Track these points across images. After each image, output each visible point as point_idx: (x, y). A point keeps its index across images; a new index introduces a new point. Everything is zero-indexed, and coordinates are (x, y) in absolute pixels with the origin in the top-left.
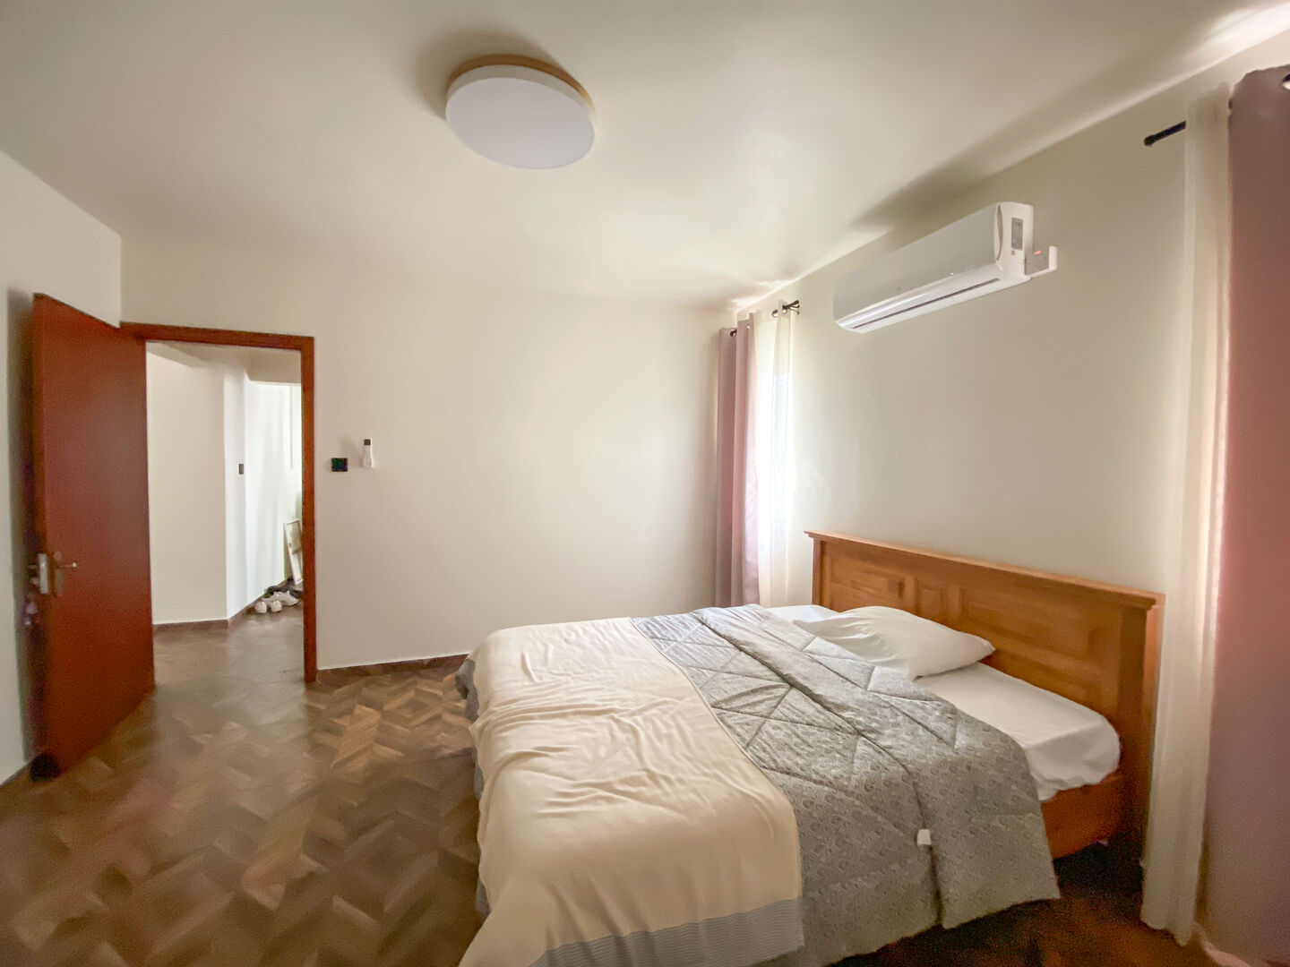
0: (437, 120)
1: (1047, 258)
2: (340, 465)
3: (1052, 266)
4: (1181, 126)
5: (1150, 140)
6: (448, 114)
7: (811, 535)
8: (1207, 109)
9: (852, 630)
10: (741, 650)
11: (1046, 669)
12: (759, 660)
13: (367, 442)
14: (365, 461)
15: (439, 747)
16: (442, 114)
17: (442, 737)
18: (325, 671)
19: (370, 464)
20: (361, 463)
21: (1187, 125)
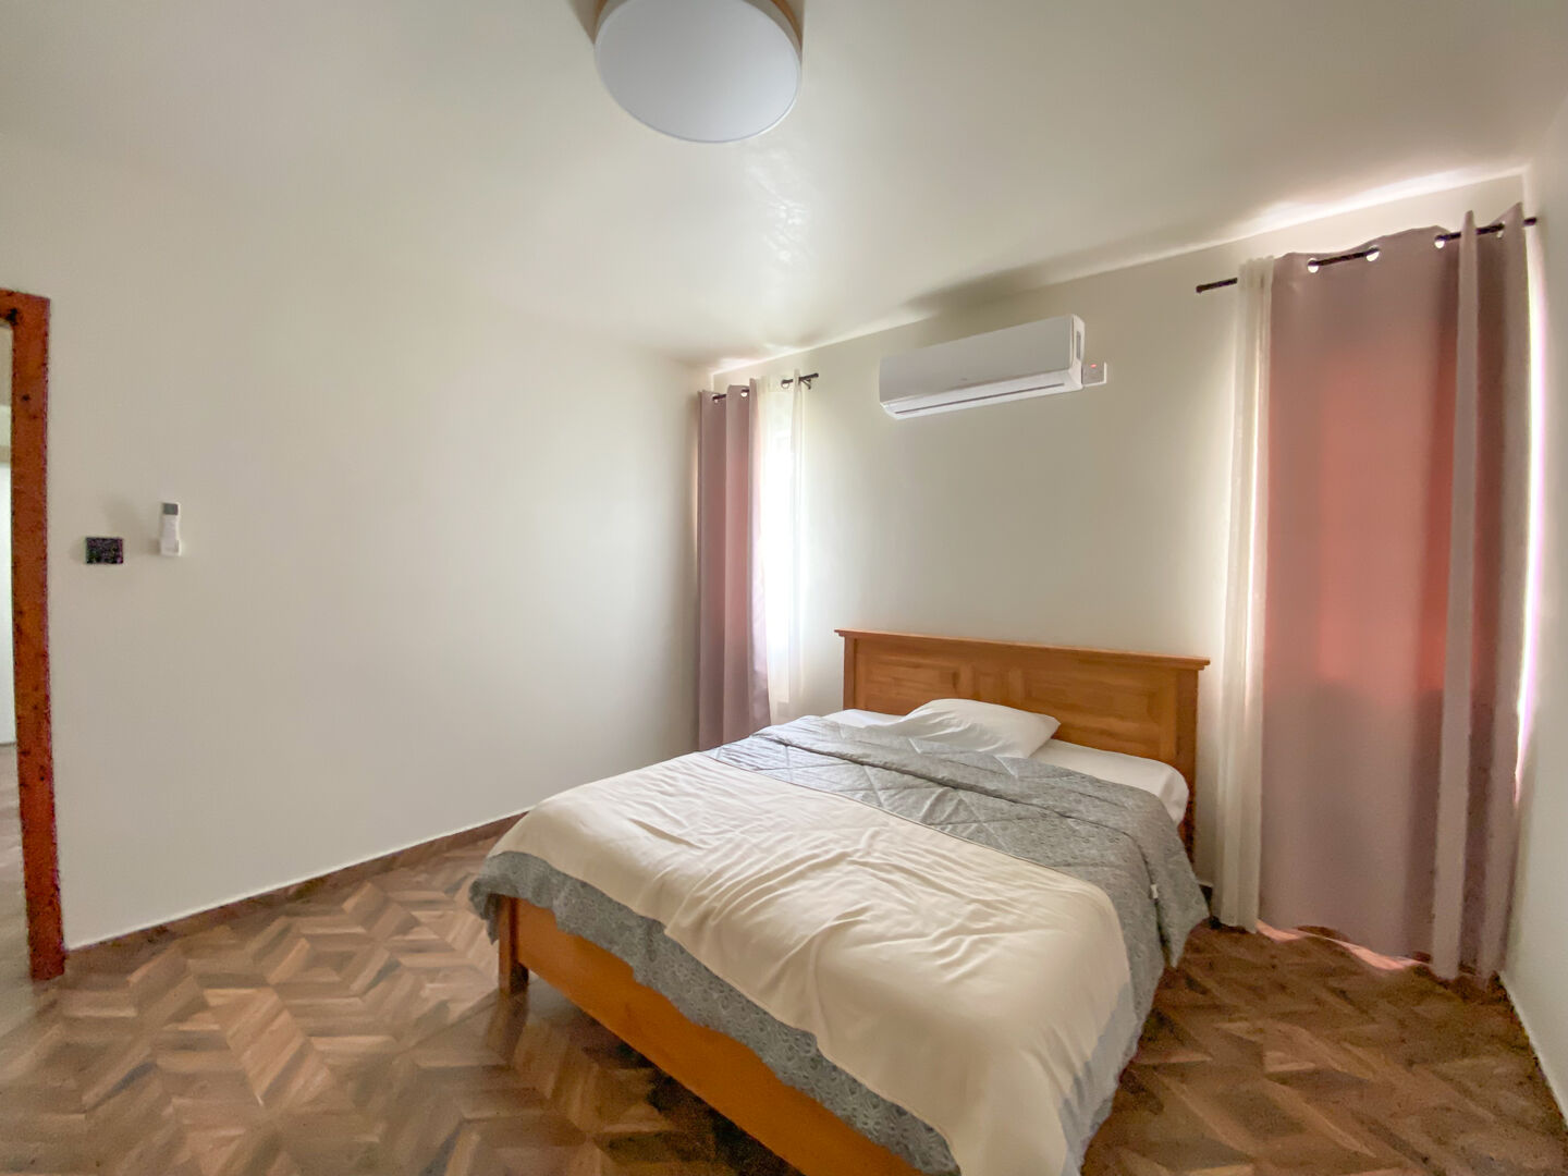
0: (582, 36)
1: (1102, 372)
2: (104, 551)
3: (1105, 381)
4: (1233, 281)
5: (1200, 289)
6: (602, 33)
7: (841, 633)
8: (1256, 274)
9: (941, 725)
10: (862, 764)
11: (1111, 734)
12: (897, 770)
13: (170, 509)
14: (164, 546)
15: (442, 1007)
16: (592, 27)
17: (432, 989)
18: (87, 950)
19: (177, 550)
20: (155, 548)
21: (1239, 281)
